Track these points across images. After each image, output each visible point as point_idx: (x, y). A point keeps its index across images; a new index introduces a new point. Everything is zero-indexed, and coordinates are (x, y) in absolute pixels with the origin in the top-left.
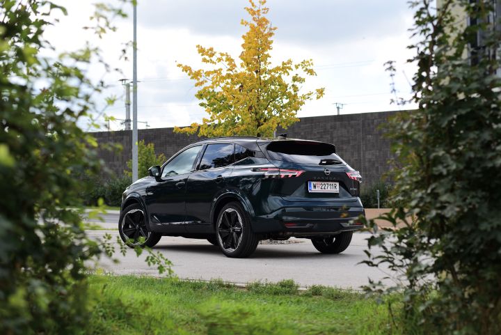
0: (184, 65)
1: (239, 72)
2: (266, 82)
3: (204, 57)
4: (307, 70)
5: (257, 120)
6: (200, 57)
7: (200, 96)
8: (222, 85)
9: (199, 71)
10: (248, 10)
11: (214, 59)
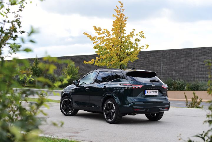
1: (112, 37)
2: (124, 42)
3: (97, 31)
4: (141, 36)
5: (120, 58)
6: (95, 31)
7: (95, 48)
8: (105, 43)
9: (95, 37)
10: (116, 10)
11: (101, 32)
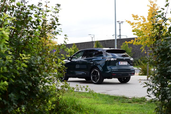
0: (128, 21)
3: (134, 18)
4: (170, 21)
8: (141, 27)
9: (133, 23)
10: (150, 1)
11: (138, 18)
